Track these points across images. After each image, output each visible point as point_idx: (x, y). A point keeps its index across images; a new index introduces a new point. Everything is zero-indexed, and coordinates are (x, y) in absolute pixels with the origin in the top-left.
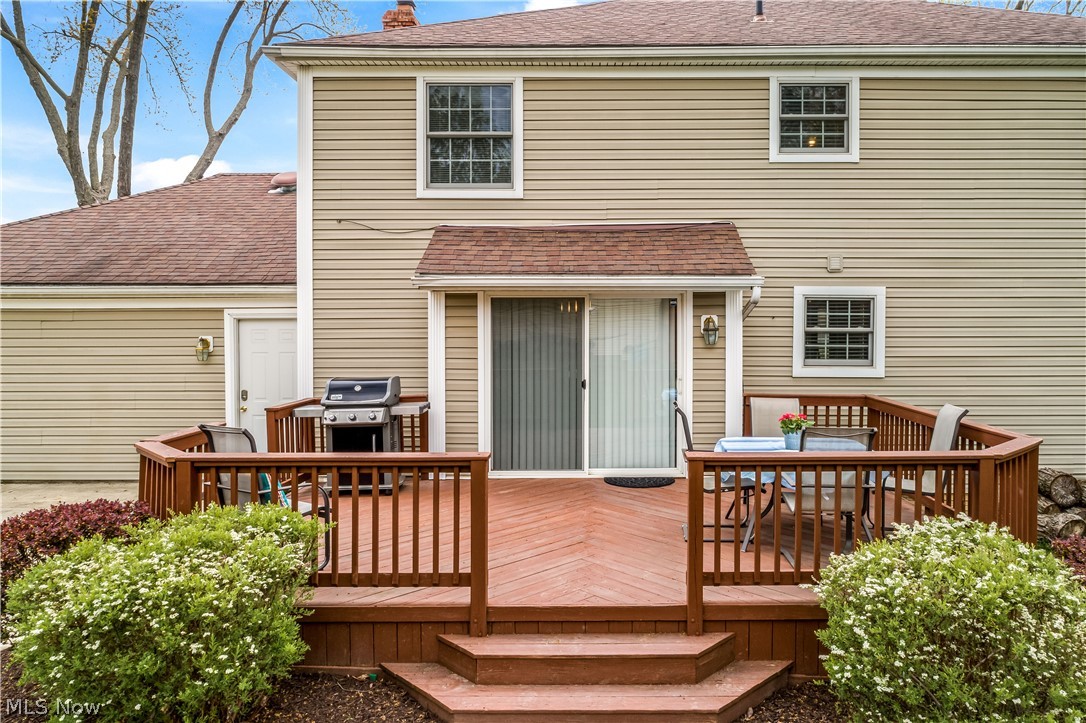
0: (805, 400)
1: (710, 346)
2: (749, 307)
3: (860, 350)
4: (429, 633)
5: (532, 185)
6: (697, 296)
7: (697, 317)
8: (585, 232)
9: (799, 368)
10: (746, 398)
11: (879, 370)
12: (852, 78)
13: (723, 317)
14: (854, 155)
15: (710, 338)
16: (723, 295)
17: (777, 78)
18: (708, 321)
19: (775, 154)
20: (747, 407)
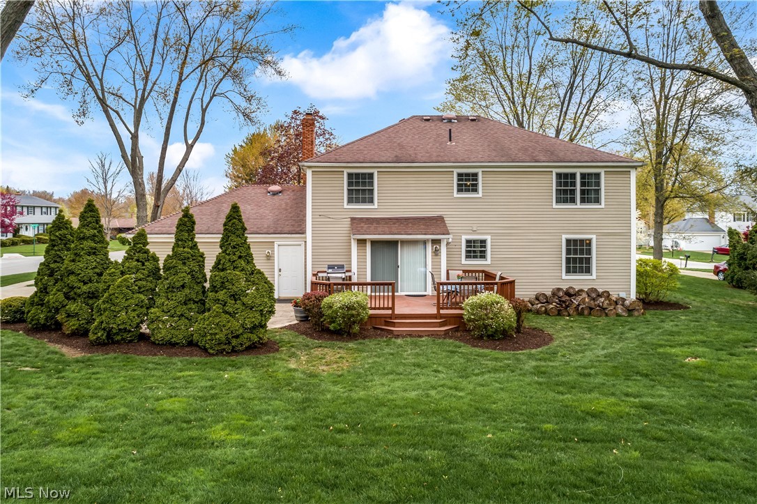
0: (465, 271)
1: (437, 255)
2: (448, 244)
3: (483, 255)
4: (383, 319)
5: (380, 204)
6: (432, 240)
7: (432, 246)
8: (398, 219)
9: (464, 261)
10: (448, 271)
11: (489, 262)
12: (480, 171)
13: (440, 246)
14: (480, 195)
15: (436, 253)
16: (440, 240)
17: (456, 171)
18: (436, 247)
19: (456, 195)
20: (448, 273)
